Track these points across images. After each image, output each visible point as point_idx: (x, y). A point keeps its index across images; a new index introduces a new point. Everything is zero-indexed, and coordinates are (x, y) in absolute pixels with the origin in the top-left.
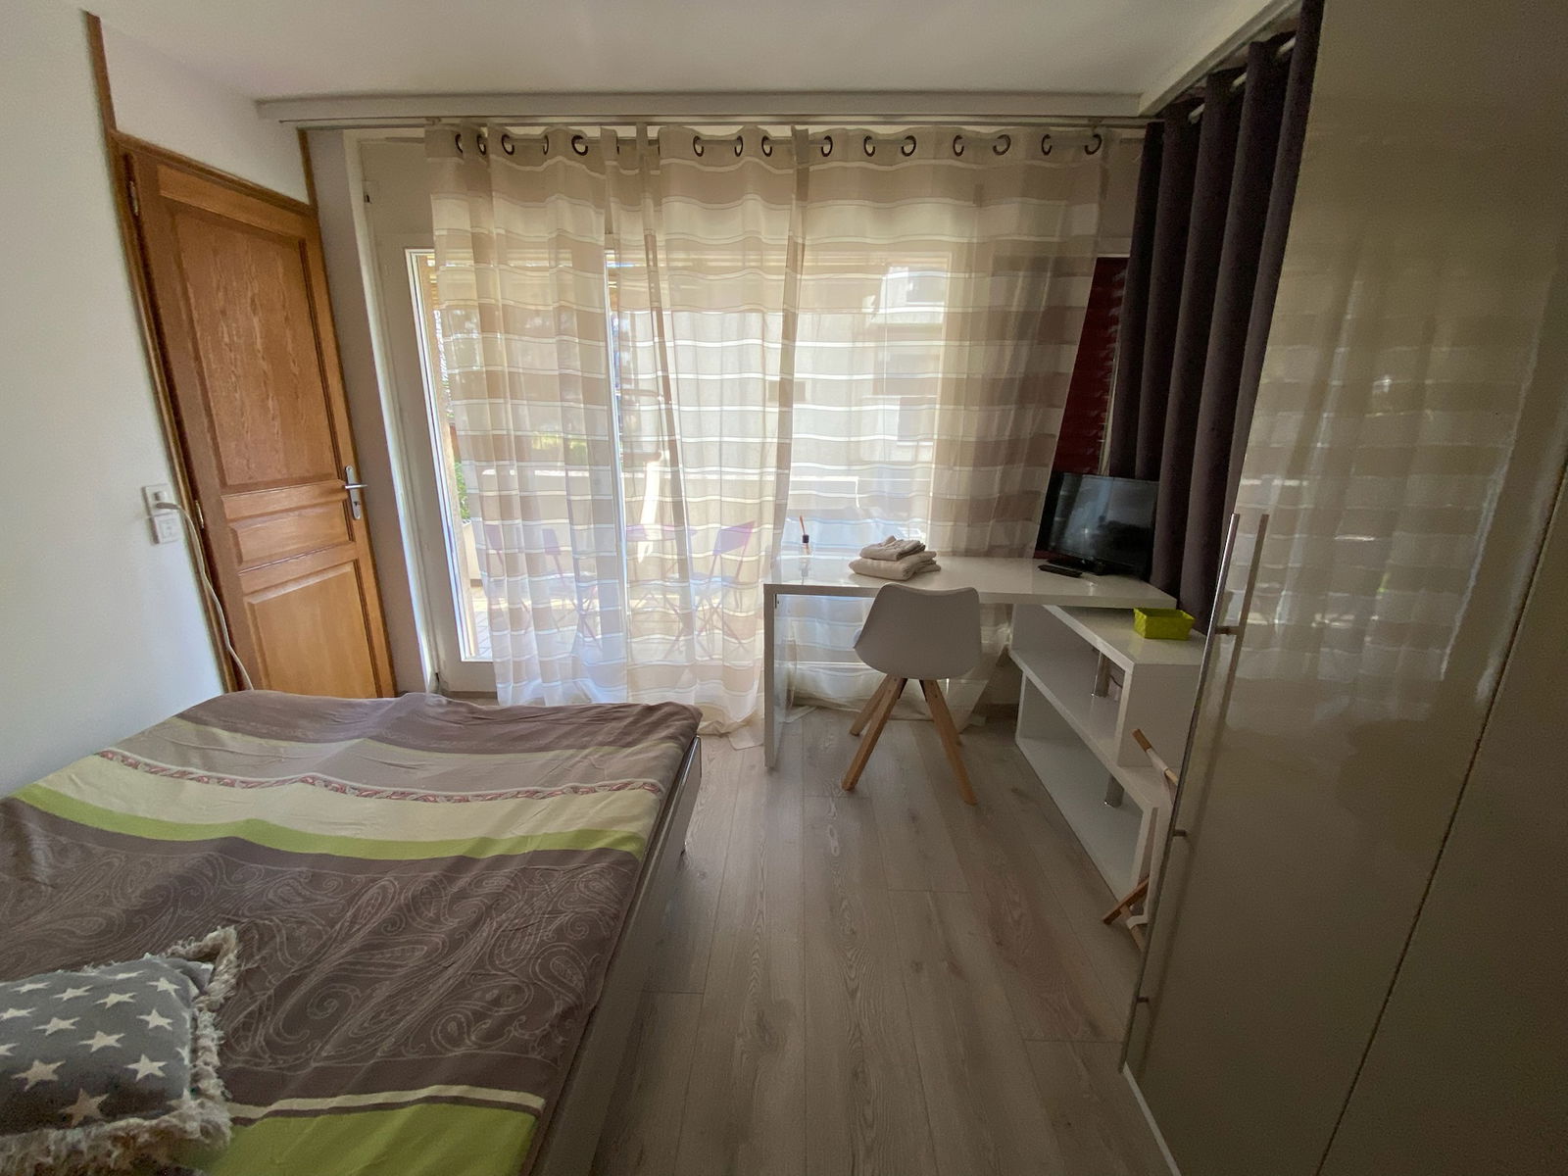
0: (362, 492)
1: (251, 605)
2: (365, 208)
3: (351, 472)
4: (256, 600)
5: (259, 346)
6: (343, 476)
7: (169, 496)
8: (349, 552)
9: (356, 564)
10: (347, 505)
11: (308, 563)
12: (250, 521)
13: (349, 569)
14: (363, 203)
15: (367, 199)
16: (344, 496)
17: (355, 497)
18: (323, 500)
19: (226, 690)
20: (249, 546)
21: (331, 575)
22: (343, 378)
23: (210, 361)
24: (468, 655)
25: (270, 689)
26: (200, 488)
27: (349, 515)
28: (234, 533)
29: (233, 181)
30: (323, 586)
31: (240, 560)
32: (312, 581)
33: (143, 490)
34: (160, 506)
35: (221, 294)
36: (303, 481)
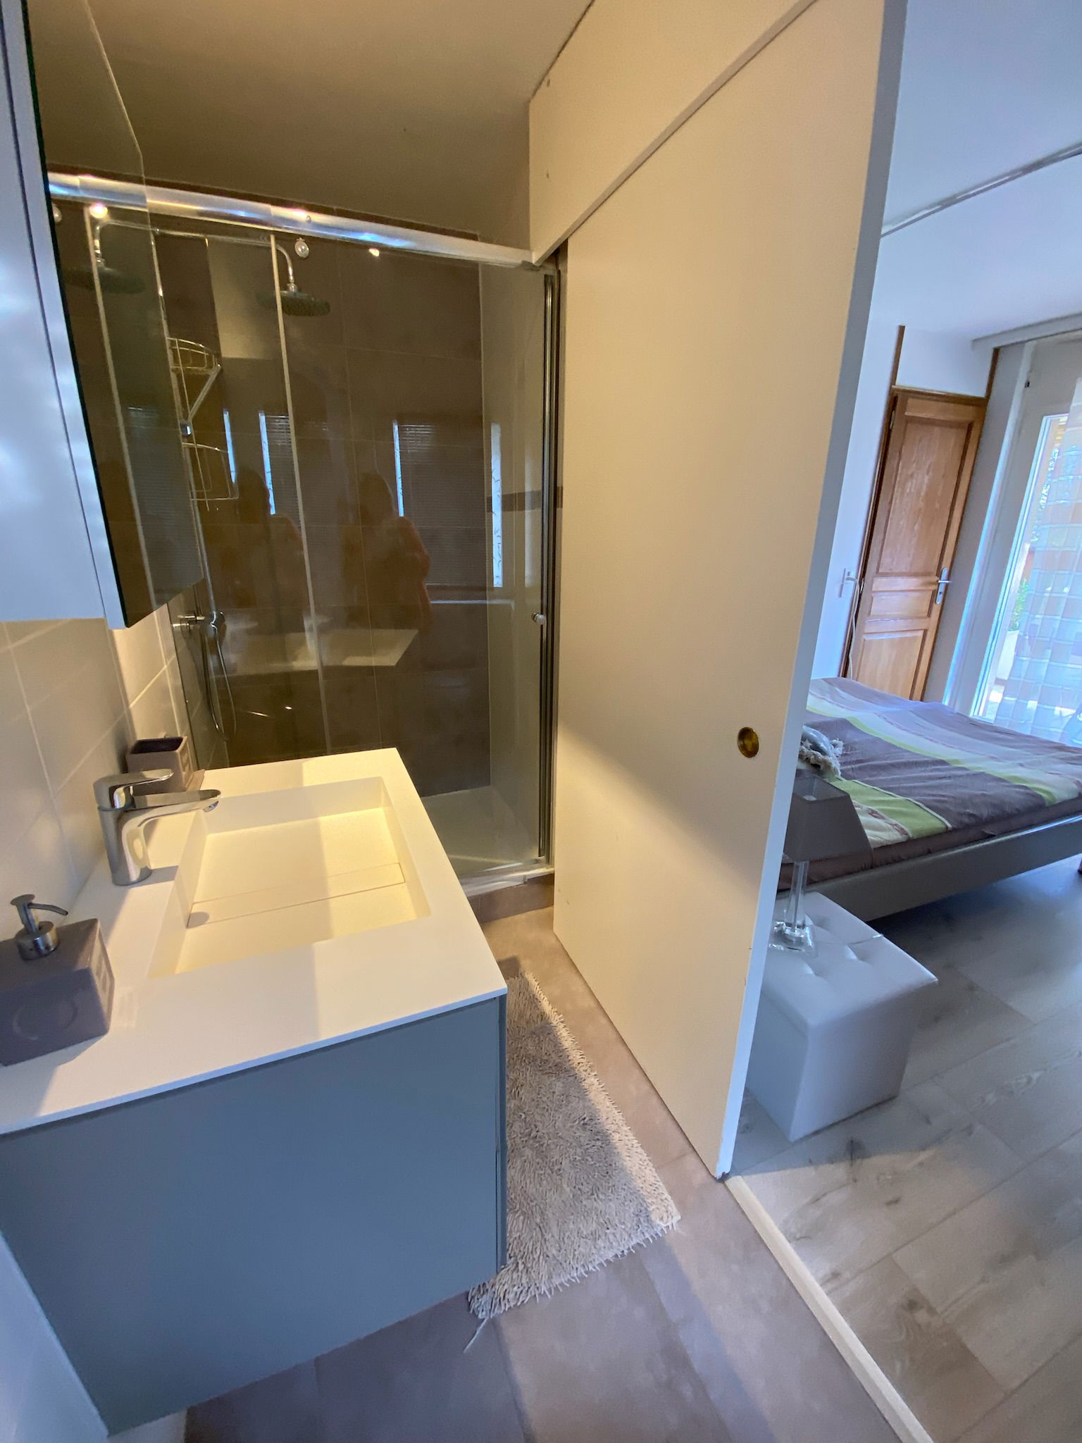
0: (947, 586)
1: (865, 640)
2: (1024, 391)
3: (945, 573)
4: (867, 638)
5: (923, 494)
6: (939, 574)
7: (853, 575)
8: (923, 624)
9: (925, 632)
10: (935, 593)
11: (902, 624)
12: (881, 594)
13: (920, 634)
14: (1024, 386)
15: (1028, 384)
16: (934, 587)
17: (942, 589)
18: (924, 588)
19: (839, 676)
20: (875, 608)
21: (909, 635)
22: (963, 513)
23: (896, 502)
24: (976, 714)
25: (857, 680)
26: (866, 575)
27: (933, 601)
28: (872, 598)
29: (929, 394)
30: (902, 640)
31: (869, 614)
32: (898, 636)
33: (845, 570)
34: (848, 579)
35: (914, 465)
36: (916, 575)
